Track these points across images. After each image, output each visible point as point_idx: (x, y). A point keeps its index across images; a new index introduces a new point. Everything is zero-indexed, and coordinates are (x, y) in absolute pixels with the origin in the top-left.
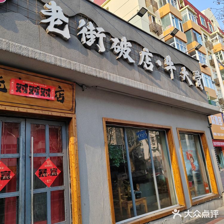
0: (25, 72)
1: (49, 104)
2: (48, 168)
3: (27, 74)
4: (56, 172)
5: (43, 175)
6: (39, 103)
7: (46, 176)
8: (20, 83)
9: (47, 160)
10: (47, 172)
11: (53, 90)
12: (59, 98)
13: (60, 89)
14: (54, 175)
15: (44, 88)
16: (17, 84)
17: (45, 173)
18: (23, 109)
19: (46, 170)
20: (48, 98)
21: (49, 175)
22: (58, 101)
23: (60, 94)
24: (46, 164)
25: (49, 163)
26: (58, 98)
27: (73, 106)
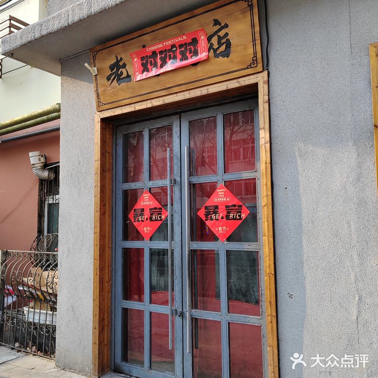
0: (149, 29)
1: (200, 71)
2: (221, 203)
3: (153, 31)
4: (238, 212)
5: (211, 217)
6: (181, 78)
7: (218, 220)
8: (145, 56)
9: (219, 189)
10: (218, 211)
11: (202, 37)
12: (218, 48)
13: (218, 27)
14: (233, 219)
15: (183, 43)
16: (142, 59)
17: (215, 213)
18: (158, 99)
19: (216, 207)
20: (194, 59)
21: (222, 218)
22: (216, 56)
23: (220, 38)
24: (218, 196)
25: (223, 193)
26: (215, 51)
27: (255, 53)
